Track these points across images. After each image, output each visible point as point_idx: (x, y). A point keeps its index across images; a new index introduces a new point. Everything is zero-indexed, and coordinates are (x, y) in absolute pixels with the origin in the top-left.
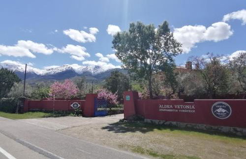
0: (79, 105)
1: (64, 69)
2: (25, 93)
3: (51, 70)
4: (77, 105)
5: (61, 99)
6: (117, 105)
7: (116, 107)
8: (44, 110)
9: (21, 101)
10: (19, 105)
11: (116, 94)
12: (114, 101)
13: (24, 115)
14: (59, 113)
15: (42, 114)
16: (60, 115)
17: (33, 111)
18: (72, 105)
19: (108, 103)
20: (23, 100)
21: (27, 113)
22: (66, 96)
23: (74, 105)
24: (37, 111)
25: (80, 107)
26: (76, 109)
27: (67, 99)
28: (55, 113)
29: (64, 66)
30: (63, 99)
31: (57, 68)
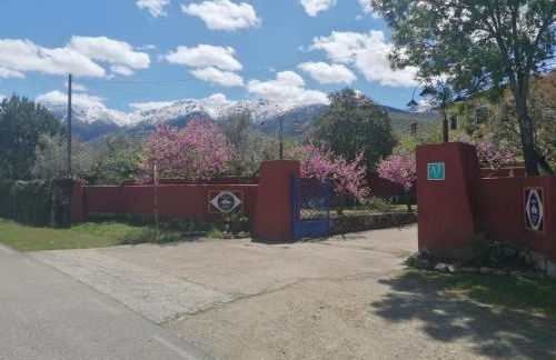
0: (237, 201)
1: (182, 110)
2: (74, 163)
3: (151, 115)
4: (232, 200)
5: (179, 181)
6: (362, 200)
7: (358, 204)
8: (129, 215)
9: (61, 191)
10: (58, 202)
11: (361, 164)
12: (351, 187)
13: (72, 231)
14: (175, 227)
15: (123, 229)
16: (177, 234)
17: (99, 220)
18: (214, 202)
19: (328, 191)
20: (67, 185)
21: (81, 227)
22: (195, 170)
23: (220, 200)
24: (108, 219)
25: (239, 206)
26: (230, 214)
27: (200, 181)
28: (161, 227)
29: (183, 103)
30: (187, 181)
31: (164, 108)
